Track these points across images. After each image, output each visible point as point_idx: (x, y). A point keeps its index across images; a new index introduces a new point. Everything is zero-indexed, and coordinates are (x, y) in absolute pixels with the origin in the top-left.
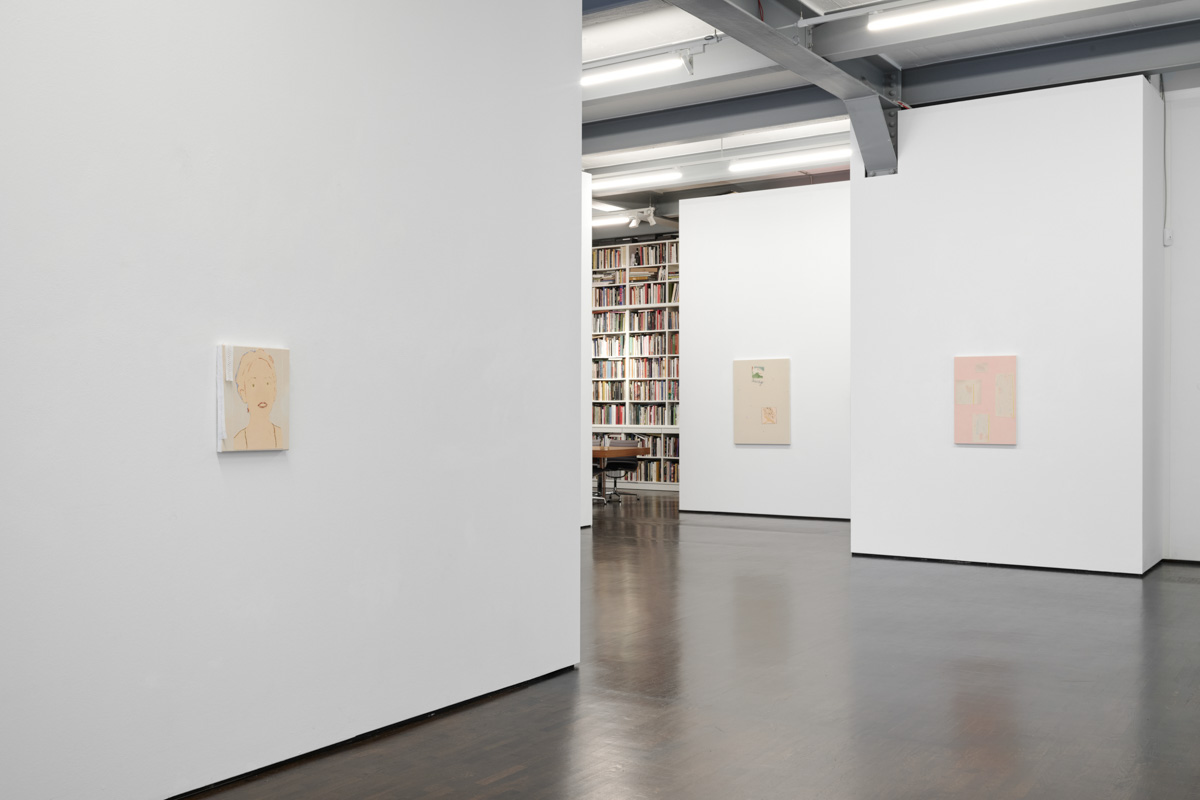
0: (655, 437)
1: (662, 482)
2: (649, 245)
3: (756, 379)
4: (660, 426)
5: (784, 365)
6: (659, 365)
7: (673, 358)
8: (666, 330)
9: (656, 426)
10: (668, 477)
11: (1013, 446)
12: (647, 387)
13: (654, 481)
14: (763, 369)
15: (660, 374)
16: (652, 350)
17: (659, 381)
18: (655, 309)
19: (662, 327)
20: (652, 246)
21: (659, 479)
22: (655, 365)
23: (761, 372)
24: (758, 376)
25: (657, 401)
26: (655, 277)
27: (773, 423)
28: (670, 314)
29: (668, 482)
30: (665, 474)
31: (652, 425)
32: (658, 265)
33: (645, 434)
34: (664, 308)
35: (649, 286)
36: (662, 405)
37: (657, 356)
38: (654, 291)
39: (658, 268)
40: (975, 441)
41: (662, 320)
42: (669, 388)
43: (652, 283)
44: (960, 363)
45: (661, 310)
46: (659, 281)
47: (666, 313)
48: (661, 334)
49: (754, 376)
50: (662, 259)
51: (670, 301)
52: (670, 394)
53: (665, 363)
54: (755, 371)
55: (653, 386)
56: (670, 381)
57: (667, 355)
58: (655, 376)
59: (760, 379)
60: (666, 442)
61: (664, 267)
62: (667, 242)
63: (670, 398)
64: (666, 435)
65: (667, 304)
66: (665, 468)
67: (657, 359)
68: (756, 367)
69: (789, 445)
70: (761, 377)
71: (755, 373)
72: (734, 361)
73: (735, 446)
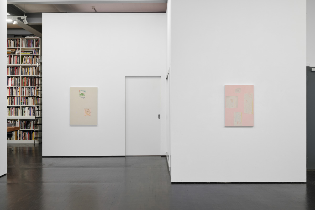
0: (15, 121)
1: (18, 140)
2: (11, 39)
3: (82, 96)
4: (17, 116)
5: (95, 90)
6: (17, 91)
7: (23, 87)
8: (20, 75)
9: (15, 116)
10: (21, 138)
11: (251, 127)
12: (10, 100)
13: (14, 140)
14: (85, 91)
15: (17, 94)
16: (13, 84)
17: (16, 97)
18: (14, 66)
19: (18, 74)
20: (13, 40)
21: (17, 138)
22: (14, 90)
23: (84, 93)
24: (82, 94)
25: (15, 105)
26: (14, 53)
27: (90, 116)
28: (22, 69)
29: (21, 140)
30: (20, 136)
31: (13, 116)
32: (16, 48)
33: (10, 120)
34: (19, 66)
35: (11, 56)
36: (18, 107)
37: (15, 86)
38: (14, 59)
39: (16, 49)
40: (234, 125)
41: (18, 71)
42: (21, 100)
43: (13, 55)
44: (227, 89)
45: (17, 67)
46: (16, 55)
47: (20, 69)
48: (17, 77)
49: (80, 95)
50: (18, 45)
51: (22, 63)
52: (21, 103)
53: (19, 89)
54: (81, 92)
55: (13, 99)
56: (21, 97)
57: (20, 86)
58: (14, 95)
59: (84, 96)
60: (20, 123)
61: (19, 49)
62: (20, 38)
63: (21, 104)
64: (20, 120)
65: (20, 65)
66: (20, 134)
67: (15, 88)
68: (81, 91)
69: (97, 125)
70: (84, 95)
71: (81, 93)
72: (70, 88)
73: (70, 126)
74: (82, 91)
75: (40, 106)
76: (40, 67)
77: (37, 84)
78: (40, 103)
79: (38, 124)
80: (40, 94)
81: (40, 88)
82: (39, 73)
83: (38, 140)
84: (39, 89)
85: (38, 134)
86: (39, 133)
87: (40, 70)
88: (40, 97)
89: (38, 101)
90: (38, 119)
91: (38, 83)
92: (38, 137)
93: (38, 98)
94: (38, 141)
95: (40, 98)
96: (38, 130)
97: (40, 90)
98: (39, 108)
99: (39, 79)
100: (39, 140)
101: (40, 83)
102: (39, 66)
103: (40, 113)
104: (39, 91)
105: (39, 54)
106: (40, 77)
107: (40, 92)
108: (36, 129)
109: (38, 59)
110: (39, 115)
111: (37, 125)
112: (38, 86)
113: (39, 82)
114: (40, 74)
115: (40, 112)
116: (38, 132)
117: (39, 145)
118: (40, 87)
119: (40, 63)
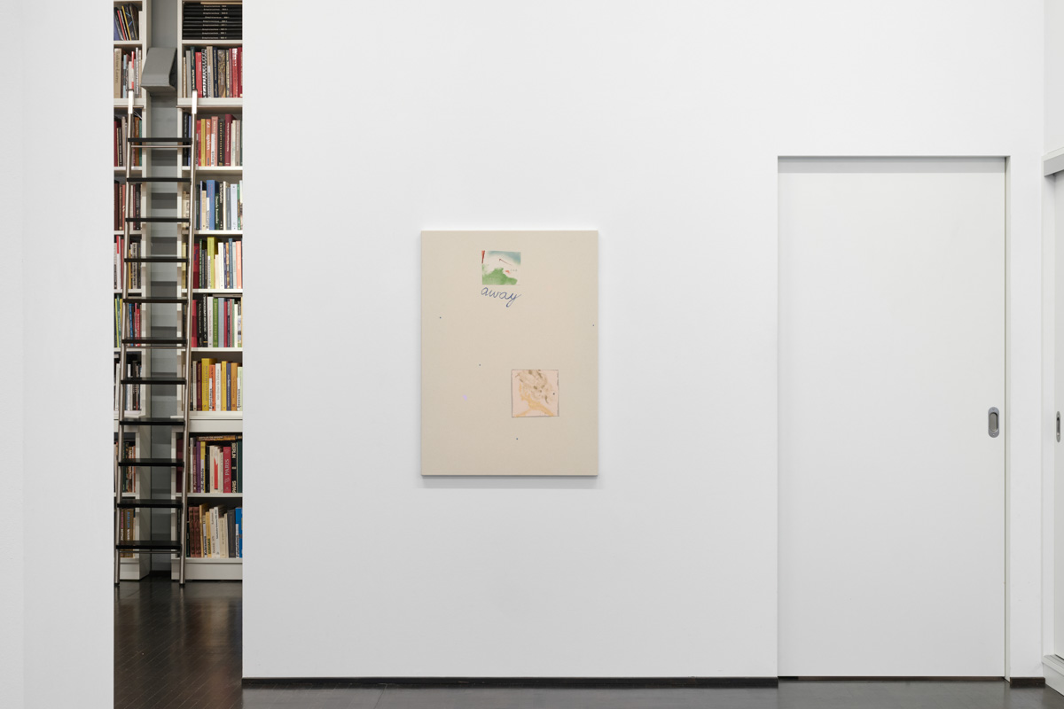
3: (496, 288)
5: (584, 246)
14: (516, 257)
23: (508, 266)
49: (487, 279)
54: (493, 264)
59: (508, 288)
68: (492, 253)
69: (594, 477)
70: (513, 281)
71: (490, 270)
72: (423, 234)
73: (421, 480)
74: (496, 258)
75: (144, 352)
76: (144, 114)
77: (129, 220)
78: (144, 335)
79: (133, 463)
80: (143, 279)
81: (144, 243)
82: (137, 154)
83: (136, 556)
84: (139, 247)
85: (136, 520)
86: (140, 514)
87: (144, 135)
88: (144, 296)
89: (133, 321)
90: (135, 429)
91: (132, 216)
92: (137, 537)
93: (132, 302)
94: (138, 567)
95: (144, 306)
96: (138, 497)
97: (144, 255)
98: (139, 363)
99: (138, 190)
100: (141, 561)
101: (144, 215)
102: (138, 111)
103: (143, 397)
104: (139, 260)
105: (137, 37)
106: (144, 175)
107: (143, 265)
108: (124, 495)
109: (134, 67)
110: (136, 406)
111: (131, 470)
112: (132, 232)
113: (137, 208)
114: (144, 157)
115: (143, 387)
116: (137, 510)
117: (142, 588)
118: (144, 237)
119: (144, 92)
